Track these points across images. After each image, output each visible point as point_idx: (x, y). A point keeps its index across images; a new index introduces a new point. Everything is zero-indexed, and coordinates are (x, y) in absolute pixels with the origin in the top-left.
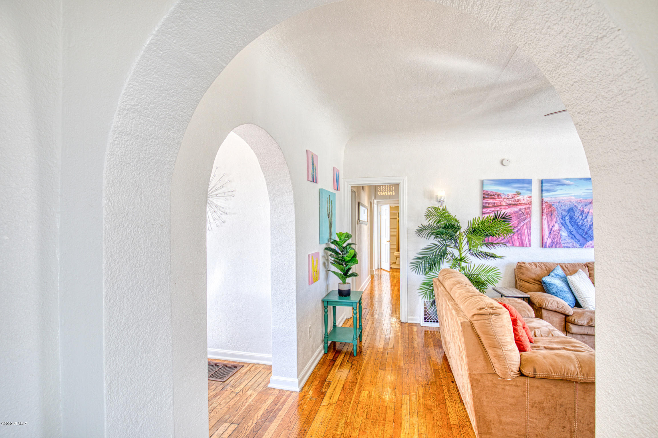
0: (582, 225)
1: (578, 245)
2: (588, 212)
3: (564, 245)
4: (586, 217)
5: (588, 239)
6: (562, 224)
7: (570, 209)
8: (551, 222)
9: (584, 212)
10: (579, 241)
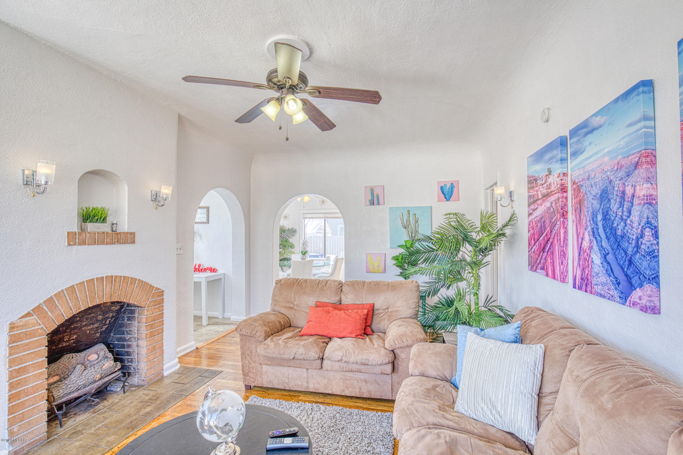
0: (622, 237)
1: (616, 294)
2: (633, 196)
3: (595, 287)
4: (630, 212)
5: (633, 281)
6: (593, 232)
7: (603, 191)
8: (580, 229)
9: (626, 199)
10: (619, 284)
